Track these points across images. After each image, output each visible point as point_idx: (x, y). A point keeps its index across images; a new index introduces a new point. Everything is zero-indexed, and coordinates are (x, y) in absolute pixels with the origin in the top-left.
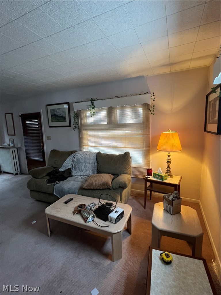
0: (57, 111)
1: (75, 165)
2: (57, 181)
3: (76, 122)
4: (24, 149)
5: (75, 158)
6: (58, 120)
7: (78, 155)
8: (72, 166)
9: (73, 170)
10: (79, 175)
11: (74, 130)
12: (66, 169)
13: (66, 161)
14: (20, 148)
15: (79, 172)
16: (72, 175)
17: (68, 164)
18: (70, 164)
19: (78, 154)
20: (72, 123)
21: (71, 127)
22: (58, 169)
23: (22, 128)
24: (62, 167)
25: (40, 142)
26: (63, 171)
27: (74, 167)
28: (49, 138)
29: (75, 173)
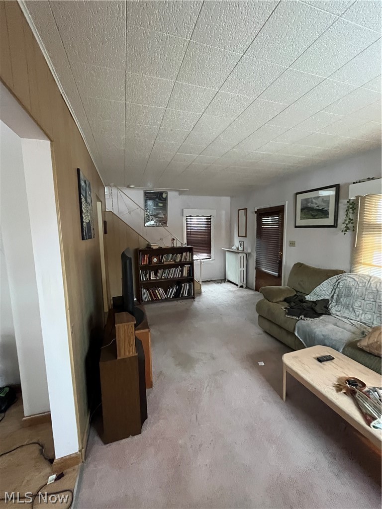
0: (314, 201)
1: (338, 296)
2: (303, 316)
3: (350, 219)
4: (254, 255)
5: (340, 284)
6: (312, 215)
7: (347, 280)
8: (332, 297)
9: (333, 304)
10: (346, 318)
11: (343, 233)
12: (319, 299)
13: (321, 285)
14: (250, 254)
15: (347, 312)
16: (331, 312)
17: (323, 291)
18: (327, 292)
19: (347, 278)
20: (340, 221)
21: (336, 227)
22: (304, 295)
23: (256, 227)
24: (312, 294)
25: (278, 249)
26: (312, 300)
27: (335, 299)
28: (292, 244)
29: (337, 311)
